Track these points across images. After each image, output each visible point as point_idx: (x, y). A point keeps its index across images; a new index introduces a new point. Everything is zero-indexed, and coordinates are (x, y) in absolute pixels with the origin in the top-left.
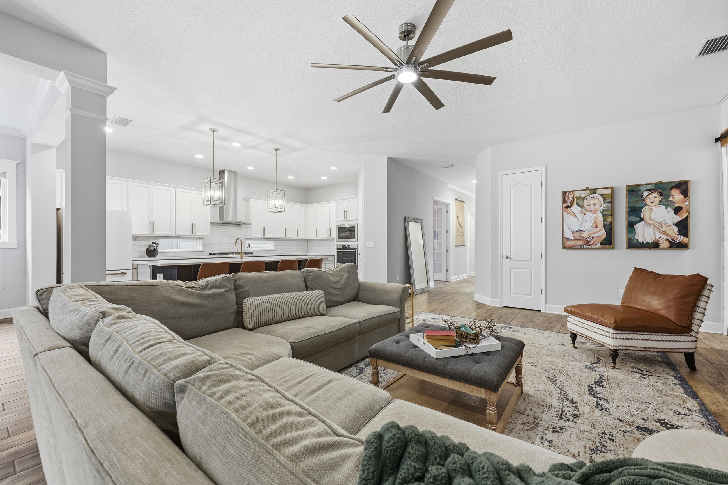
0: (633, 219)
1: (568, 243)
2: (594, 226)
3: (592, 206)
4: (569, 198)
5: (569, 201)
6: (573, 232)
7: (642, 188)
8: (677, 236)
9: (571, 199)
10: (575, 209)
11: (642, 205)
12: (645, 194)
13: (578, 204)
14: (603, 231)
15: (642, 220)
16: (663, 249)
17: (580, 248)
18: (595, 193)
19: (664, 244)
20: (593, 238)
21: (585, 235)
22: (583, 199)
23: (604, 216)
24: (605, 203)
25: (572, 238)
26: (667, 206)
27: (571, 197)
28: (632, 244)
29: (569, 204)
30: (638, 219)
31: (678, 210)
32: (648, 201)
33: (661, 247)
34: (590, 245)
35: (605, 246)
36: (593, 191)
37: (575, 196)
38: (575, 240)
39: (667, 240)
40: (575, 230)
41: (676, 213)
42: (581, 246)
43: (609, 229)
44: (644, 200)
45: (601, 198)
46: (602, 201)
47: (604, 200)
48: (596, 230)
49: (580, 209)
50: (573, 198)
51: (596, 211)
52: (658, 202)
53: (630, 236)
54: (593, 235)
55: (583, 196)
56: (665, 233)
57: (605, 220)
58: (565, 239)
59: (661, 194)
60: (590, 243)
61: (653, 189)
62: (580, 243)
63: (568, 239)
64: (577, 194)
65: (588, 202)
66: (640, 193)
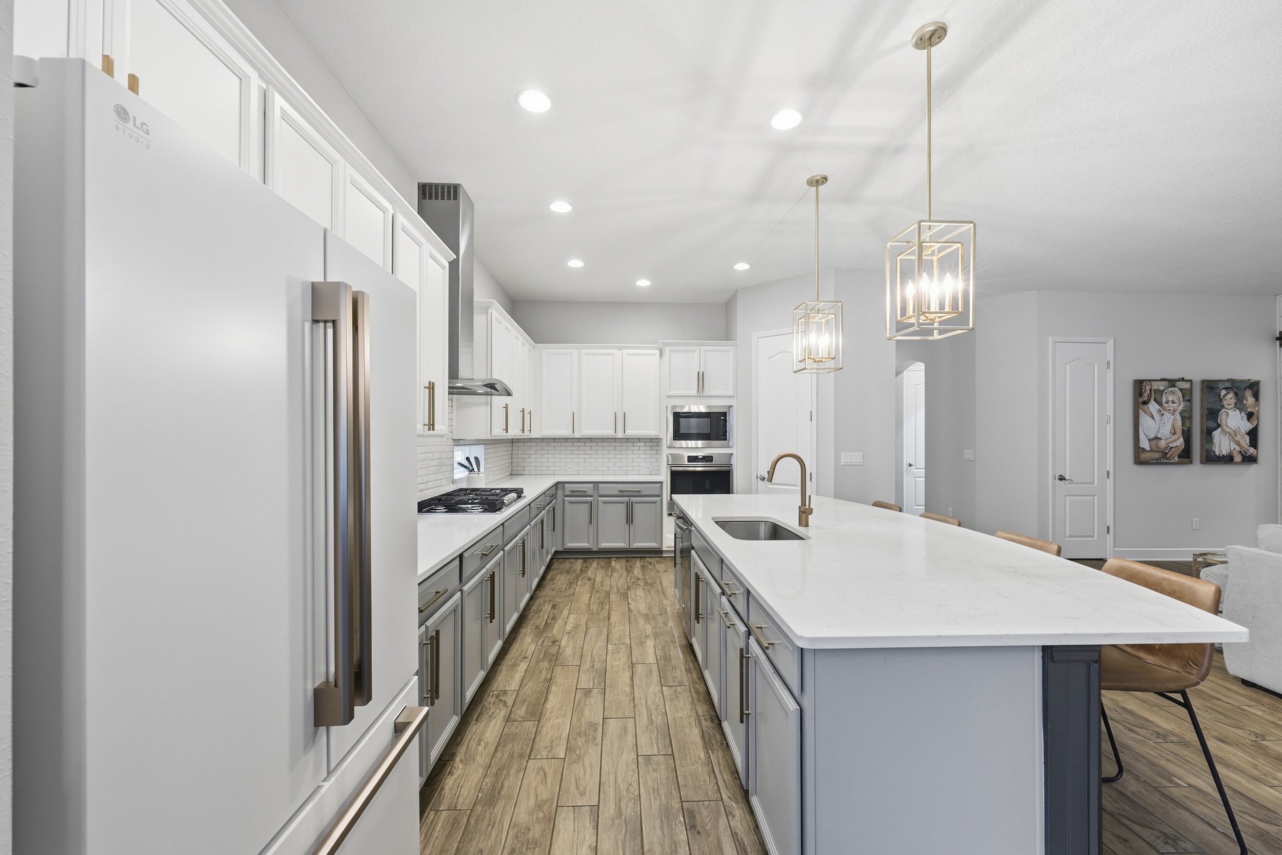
0: (1212, 424)
1: (1144, 456)
2: (1173, 432)
3: (1170, 403)
4: (1145, 391)
5: (1146, 394)
6: (1149, 440)
7: (1221, 386)
8: (1248, 448)
9: (1149, 392)
10: (1153, 407)
11: (1220, 408)
12: (1223, 392)
13: (1155, 400)
14: (1182, 440)
15: (1219, 426)
16: (1237, 463)
17: (1157, 462)
18: (1174, 386)
19: (1238, 458)
20: (1171, 448)
21: (1163, 444)
22: (1162, 392)
23: (1183, 418)
24: (1184, 400)
25: (1148, 448)
26: (1241, 410)
27: (1148, 388)
28: (1211, 458)
29: (1146, 399)
30: (1215, 425)
31: (1250, 416)
32: (1225, 403)
33: (1235, 461)
34: (1167, 459)
35: (1182, 460)
36: (1172, 383)
37: (1153, 388)
38: (1151, 450)
39: (1240, 452)
40: (1152, 437)
41: (1249, 419)
42: (1157, 460)
43: (1187, 436)
44: (1221, 400)
45: (1180, 394)
46: (1181, 399)
47: (1183, 397)
48: (1175, 437)
49: (1158, 407)
50: (1150, 391)
51: (1174, 411)
52: (1233, 405)
53: (1207, 446)
54: (1171, 445)
55: (1162, 388)
56: (1238, 444)
57: (1183, 424)
58: (1140, 450)
59: (1236, 394)
60: (1168, 455)
61: (1230, 388)
62: (1157, 455)
63: (1144, 450)
64: (1155, 386)
65: (1166, 398)
66: (1218, 391)
